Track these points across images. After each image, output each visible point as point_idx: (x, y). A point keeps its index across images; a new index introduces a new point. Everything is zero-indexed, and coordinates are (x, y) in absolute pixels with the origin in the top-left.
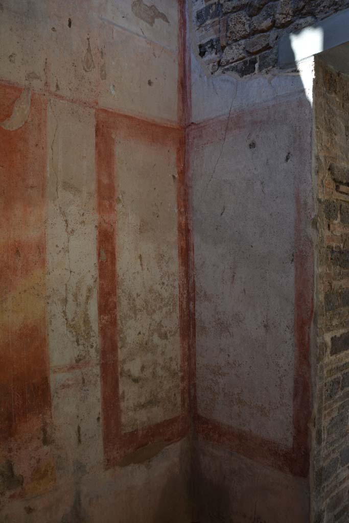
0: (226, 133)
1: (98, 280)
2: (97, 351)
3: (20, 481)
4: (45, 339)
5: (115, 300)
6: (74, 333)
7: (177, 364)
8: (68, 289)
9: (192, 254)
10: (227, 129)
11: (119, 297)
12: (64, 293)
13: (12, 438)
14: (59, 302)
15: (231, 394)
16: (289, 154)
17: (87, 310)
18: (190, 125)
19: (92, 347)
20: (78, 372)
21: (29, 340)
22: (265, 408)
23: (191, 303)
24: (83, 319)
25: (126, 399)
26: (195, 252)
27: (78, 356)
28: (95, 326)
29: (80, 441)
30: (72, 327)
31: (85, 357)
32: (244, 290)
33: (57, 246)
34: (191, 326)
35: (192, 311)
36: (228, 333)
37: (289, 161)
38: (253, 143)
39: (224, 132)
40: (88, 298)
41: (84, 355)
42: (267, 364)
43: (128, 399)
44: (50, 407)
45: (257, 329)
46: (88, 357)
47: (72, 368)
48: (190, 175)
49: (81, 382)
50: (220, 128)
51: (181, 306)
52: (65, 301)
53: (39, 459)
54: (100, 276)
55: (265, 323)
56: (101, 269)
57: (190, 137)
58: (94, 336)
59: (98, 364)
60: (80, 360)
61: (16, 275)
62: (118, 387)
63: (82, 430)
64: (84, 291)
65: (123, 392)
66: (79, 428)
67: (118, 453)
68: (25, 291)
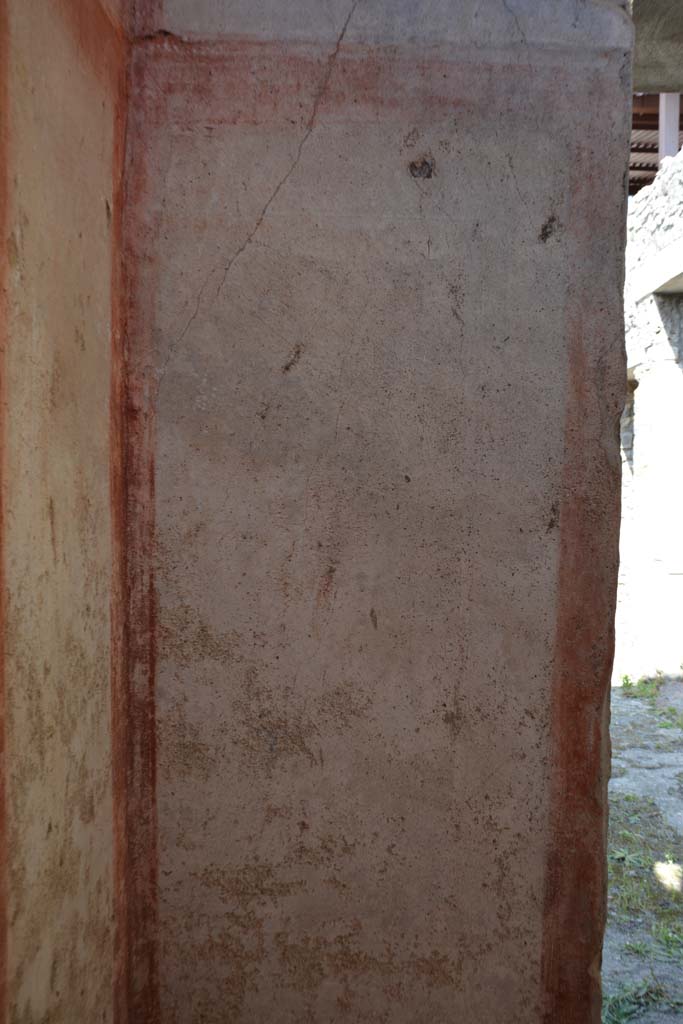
0: (316, 104)
9: (147, 496)
10: (322, 93)
15: (312, 945)
16: (552, 220)
18: (150, 38)
22: (445, 959)
23: (139, 667)
26: (158, 489)
32: (372, 612)
34: (138, 749)
35: (141, 694)
36: (303, 756)
37: (551, 240)
38: (425, 163)
39: (308, 101)
42: (452, 830)
45: (418, 730)
48: (147, 218)
50: (292, 81)
55: (451, 709)
57: (148, 81)
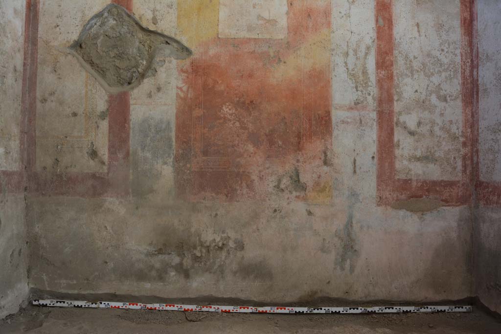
1: (376, 41)
2: (374, 98)
3: (304, 188)
4: (329, 82)
5: (392, 59)
6: (354, 81)
7: (458, 129)
8: (349, 46)
9: (476, 24)
11: (396, 57)
12: (345, 48)
13: (300, 152)
14: (342, 55)
17: (365, 64)
19: (369, 94)
20: (356, 113)
21: (316, 80)
24: (361, 70)
25: (401, 147)
26: (478, 19)
27: (357, 100)
28: (373, 78)
29: (355, 172)
30: (353, 76)
31: (362, 102)
33: (340, 12)
34: (475, 93)
35: (475, 77)
40: (366, 54)
41: (362, 100)
43: (403, 148)
44: (331, 135)
46: (365, 103)
47: (351, 108)
49: (359, 122)
51: (463, 73)
52: (347, 54)
53: (320, 176)
54: (377, 38)
56: (378, 32)
58: (371, 86)
59: (374, 110)
60: (358, 103)
61: (308, 32)
62: (393, 134)
63: (358, 163)
64: (363, 49)
65: (399, 141)
66: (355, 160)
67: (390, 194)
68: (314, 44)
